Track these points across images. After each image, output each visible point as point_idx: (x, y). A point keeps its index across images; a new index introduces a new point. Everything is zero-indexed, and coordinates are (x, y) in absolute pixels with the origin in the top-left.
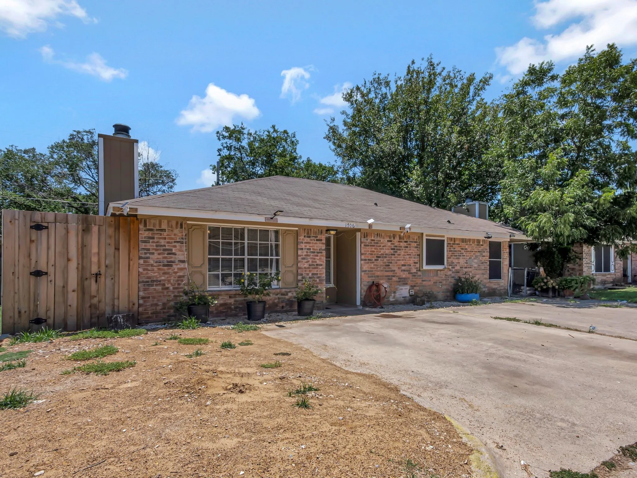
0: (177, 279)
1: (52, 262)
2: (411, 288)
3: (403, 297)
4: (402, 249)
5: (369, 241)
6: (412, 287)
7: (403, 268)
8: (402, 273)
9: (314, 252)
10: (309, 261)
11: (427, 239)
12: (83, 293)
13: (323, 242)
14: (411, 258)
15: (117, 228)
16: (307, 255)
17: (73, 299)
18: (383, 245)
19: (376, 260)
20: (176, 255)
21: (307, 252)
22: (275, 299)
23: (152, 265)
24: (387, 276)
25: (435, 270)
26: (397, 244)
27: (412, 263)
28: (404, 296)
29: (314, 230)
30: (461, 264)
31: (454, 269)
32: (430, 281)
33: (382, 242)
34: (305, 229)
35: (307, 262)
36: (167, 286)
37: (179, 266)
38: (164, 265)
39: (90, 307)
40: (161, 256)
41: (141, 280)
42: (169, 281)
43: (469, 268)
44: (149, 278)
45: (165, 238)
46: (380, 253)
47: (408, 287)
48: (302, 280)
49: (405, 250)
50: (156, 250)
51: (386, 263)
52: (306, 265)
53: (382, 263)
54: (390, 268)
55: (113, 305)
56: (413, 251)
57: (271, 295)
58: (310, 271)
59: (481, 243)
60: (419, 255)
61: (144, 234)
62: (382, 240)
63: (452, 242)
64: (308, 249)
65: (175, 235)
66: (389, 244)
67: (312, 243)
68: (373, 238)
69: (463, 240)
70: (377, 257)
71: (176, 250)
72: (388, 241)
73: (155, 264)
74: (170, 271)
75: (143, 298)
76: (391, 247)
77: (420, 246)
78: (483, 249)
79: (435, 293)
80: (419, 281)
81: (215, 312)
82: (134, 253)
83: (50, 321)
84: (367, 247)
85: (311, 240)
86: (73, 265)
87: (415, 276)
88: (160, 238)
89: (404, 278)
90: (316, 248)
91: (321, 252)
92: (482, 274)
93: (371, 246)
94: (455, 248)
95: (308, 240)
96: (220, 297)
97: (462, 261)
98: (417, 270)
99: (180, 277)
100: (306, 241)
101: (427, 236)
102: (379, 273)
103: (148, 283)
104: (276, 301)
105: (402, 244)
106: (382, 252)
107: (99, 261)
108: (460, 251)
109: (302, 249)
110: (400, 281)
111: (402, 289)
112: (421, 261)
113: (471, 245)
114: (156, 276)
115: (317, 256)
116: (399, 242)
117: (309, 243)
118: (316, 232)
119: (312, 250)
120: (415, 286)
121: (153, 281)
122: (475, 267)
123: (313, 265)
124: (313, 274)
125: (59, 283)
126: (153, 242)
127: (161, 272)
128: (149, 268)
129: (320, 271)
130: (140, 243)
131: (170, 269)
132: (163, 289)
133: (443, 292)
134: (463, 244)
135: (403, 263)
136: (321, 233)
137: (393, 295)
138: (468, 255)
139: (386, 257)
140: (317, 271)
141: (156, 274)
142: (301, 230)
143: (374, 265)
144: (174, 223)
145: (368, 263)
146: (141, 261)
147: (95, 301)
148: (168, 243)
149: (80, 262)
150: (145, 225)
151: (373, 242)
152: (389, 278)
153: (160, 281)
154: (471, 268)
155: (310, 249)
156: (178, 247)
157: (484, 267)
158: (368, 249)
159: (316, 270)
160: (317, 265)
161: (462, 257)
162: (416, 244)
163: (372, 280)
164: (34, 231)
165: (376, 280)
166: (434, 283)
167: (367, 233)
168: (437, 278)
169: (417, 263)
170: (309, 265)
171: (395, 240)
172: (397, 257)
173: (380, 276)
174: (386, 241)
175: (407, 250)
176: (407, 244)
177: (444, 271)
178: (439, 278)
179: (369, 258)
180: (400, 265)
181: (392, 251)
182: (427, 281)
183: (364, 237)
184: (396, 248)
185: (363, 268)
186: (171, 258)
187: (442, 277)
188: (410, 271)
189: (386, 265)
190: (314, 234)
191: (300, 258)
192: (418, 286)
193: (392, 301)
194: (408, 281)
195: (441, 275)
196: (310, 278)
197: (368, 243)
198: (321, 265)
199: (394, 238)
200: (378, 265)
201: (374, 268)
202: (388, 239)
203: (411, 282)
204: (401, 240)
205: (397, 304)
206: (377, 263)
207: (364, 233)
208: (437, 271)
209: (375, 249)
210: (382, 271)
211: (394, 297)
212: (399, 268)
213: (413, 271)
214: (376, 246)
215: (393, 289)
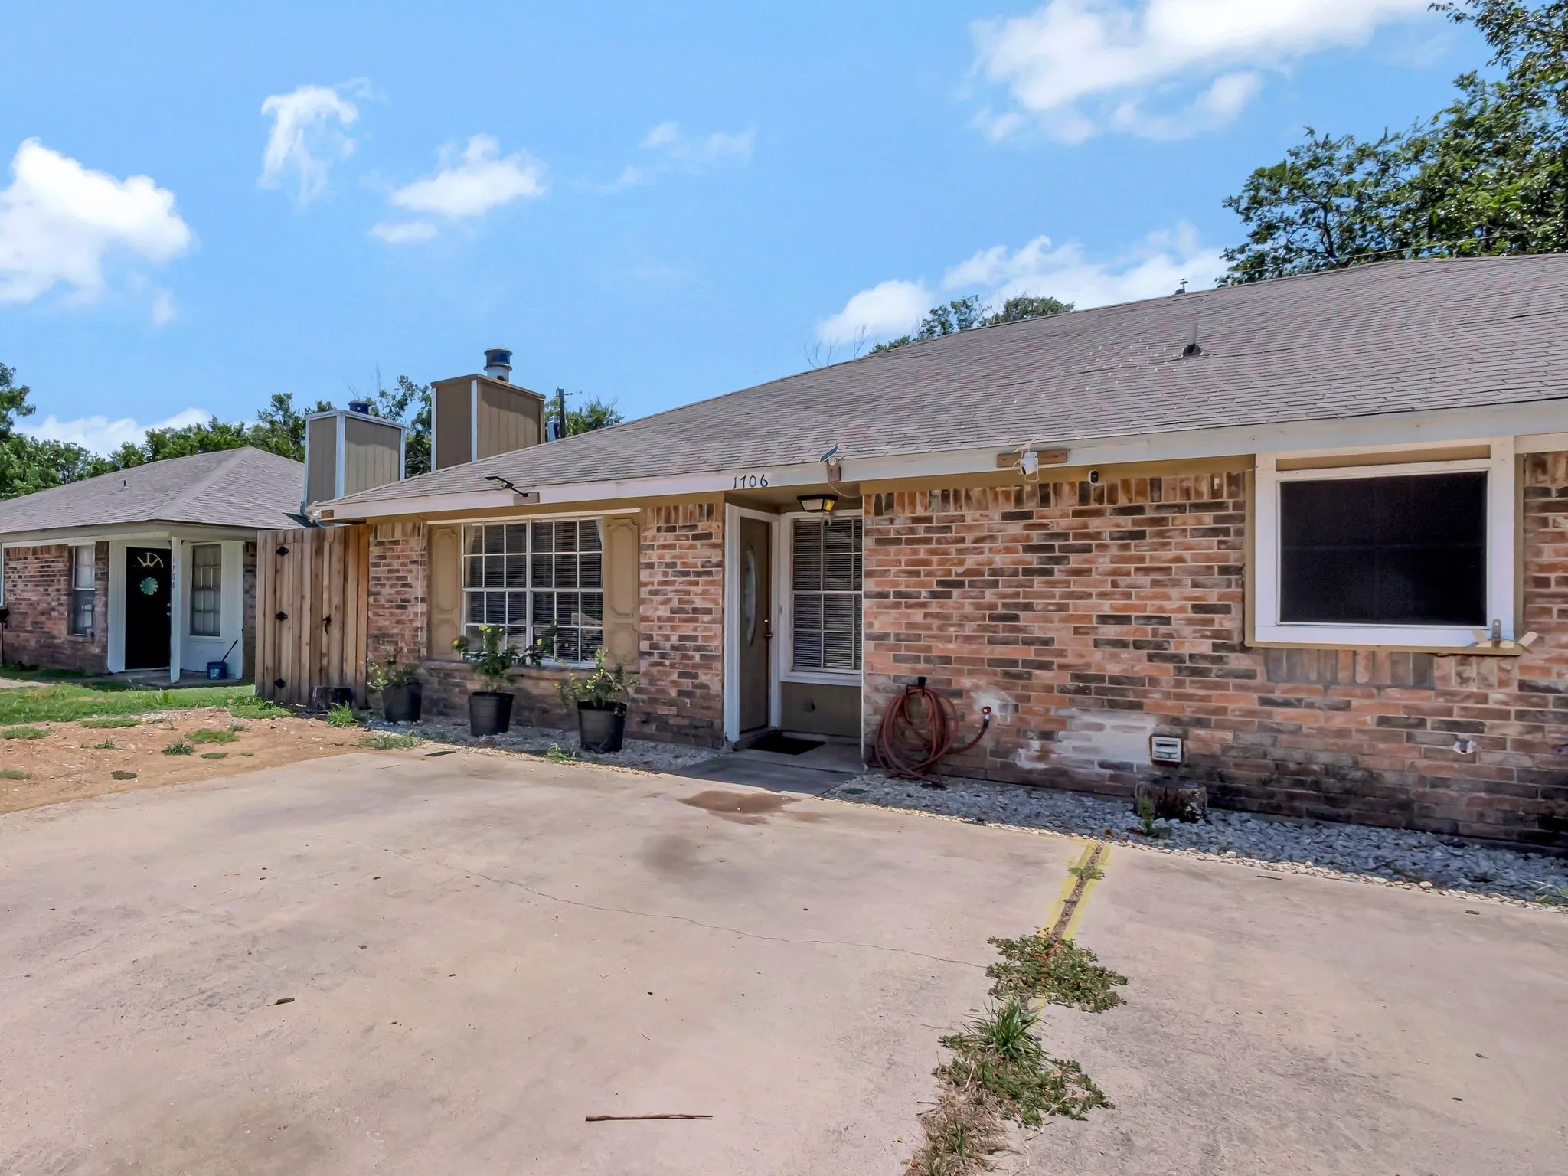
1: (291, 601)
3: (1103, 765)
4: (1103, 547)
5: (898, 524)
7: (1111, 631)
9: (687, 574)
10: (669, 600)
11: (1287, 486)
12: (315, 649)
13: (713, 540)
14: (1176, 583)
15: (346, 545)
16: (665, 583)
17: (306, 655)
18: (978, 534)
19: (934, 595)
20: (411, 587)
21: (665, 574)
23: (383, 607)
24: (993, 662)
25: (1397, 656)
26: (1061, 525)
27: (1182, 609)
28: (1115, 760)
29: (685, 509)
33: (969, 521)
34: (659, 510)
35: (664, 603)
36: (400, 645)
37: (415, 609)
38: (397, 607)
40: (391, 591)
42: (403, 636)
45: (398, 557)
46: (960, 569)
47: (1149, 724)
48: (650, 654)
49: (1125, 547)
50: (388, 578)
51: (993, 606)
52: (663, 611)
53: (968, 608)
54: (1021, 630)
58: (673, 628)
60: (1239, 570)
61: (375, 551)
62: (970, 515)
64: (668, 565)
65: (411, 549)
66: (1016, 528)
67: (681, 548)
68: (920, 512)
70: (940, 583)
72: (1007, 517)
73: (387, 605)
74: (404, 617)
76: (1028, 538)
77: (1232, 525)
82: (364, 586)
83: (289, 685)
84: (892, 548)
85: (680, 538)
86: (307, 605)
87: (1194, 672)
88: (393, 557)
89: (1114, 680)
90: (690, 560)
91: (709, 573)
93: (909, 542)
95: (669, 538)
99: (416, 629)
100: (661, 542)
101: (1281, 467)
102: (952, 648)
103: (377, 638)
105: (1094, 524)
106: (971, 562)
107: (330, 599)
109: (650, 566)
110: (1079, 691)
111: (1100, 728)
112: (1245, 601)
114: (388, 626)
115: (696, 584)
116: (1077, 514)
117: (672, 547)
118: (691, 514)
119: (679, 568)
120: (1200, 723)
121: (385, 635)
123: (682, 611)
124: (682, 638)
125: (296, 631)
126: (385, 565)
127: (394, 619)
128: (380, 612)
129: (706, 629)
130: (370, 568)
131: (403, 614)
132: (395, 650)
133: (1492, 788)
135: (1106, 608)
136: (710, 513)
137: (1036, 745)
139: (995, 584)
140: (695, 629)
141: (388, 623)
142: (649, 510)
143: (926, 615)
144: (410, 526)
145: (897, 606)
146: (371, 599)
147: (325, 661)
148: (403, 564)
149: (313, 601)
150: (376, 536)
151: (921, 527)
152: (1011, 674)
153: (391, 636)
155: (674, 565)
156: (415, 572)
158: (898, 553)
159: (692, 625)
160: (695, 610)
162: (1208, 519)
163: (914, 670)
164: (278, 556)
165: (936, 675)
166: (1383, 721)
167: (890, 495)
168: (1426, 700)
169: (1226, 610)
170: (672, 612)
171: (1053, 510)
172: (1067, 583)
173: (961, 660)
174: (997, 517)
175: (1135, 548)
176: (1135, 523)
177: (1506, 664)
178: (1441, 702)
179: (902, 589)
180: (1089, 618)
181: (1034, 560)
182: (1311, 706)
183: (878, 512)
184: (1057, 543)
185: (870, 625)
186: (406, 593)
187: (1484, 699)
188: (1159, 646)
189: (992, 618)
190: (685, 520)
191: (644, 592)
192: (1220, 726)
193: (1030, 771)
194: (1145, 694)
195: (1464, 680)
196: (673, 648)
197: (898, 532)
198: (708, 611)
199: (1045, 500)
200: (946, 617)
201: (929, 628)
202: (1010, 508)
203: (1170, 703)
204: (1093, 505)
205: (1063, 789)
206: (942, 607)
207: (878, 497)
208: (1426, 659)
209: (933, 552)
210: (968, 639)
211: (1043, 756)
212: (1077, 631)
213: (1186, 650)
214: (939, 542)
215: (1034, 721)
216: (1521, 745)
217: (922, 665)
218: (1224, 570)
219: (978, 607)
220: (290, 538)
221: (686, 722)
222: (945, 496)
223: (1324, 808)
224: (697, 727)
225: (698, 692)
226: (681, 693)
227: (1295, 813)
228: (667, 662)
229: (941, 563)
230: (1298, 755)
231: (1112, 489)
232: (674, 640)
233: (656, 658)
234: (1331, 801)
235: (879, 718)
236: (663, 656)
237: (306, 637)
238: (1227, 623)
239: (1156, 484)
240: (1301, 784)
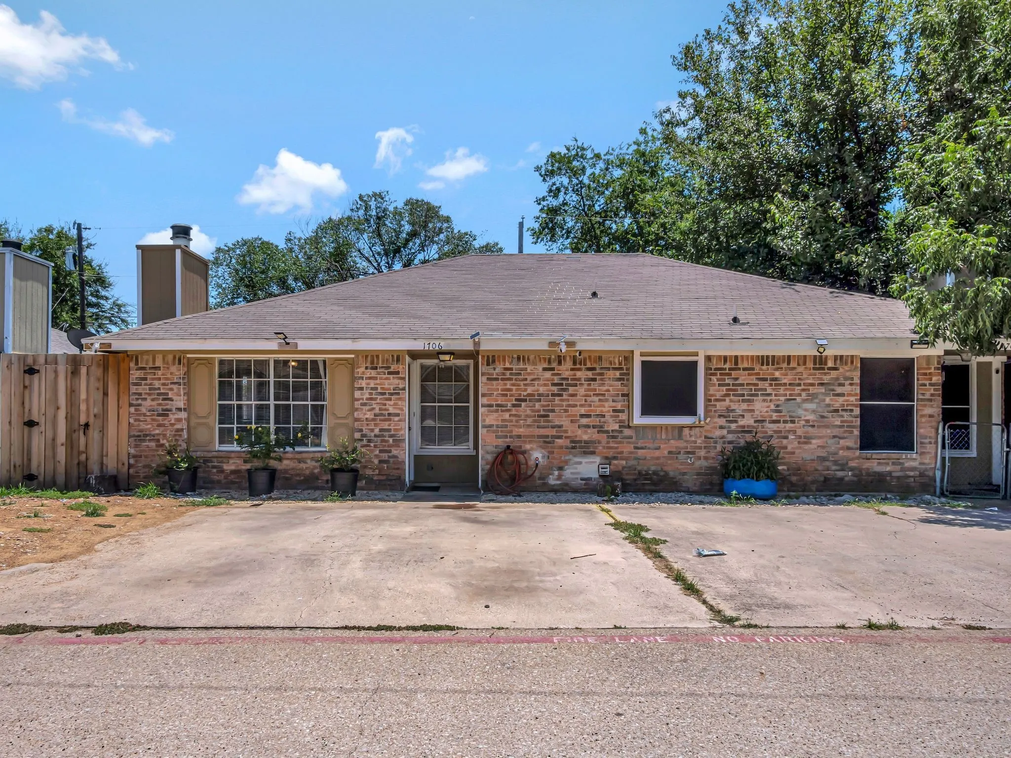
0: (173, 433)
1: (43, 411)
2: (604, 461)
3: (582, 479)
4: (582, 384)
5: (497, 371)
6: (608, 460)
7: (584, 421)
8: (579, 432)
9: (385, 394)
10: (373, 409)
11: (643, 362)
12: (72, 448)
13: (400, 375)
14: (607, 400)
15: (105, 368)
16: (371, 399)
17: (61, 453)
18: (533, 377)
19: (514, 406)
20: (173, 400)
21: (371, 394)
22: (315, 468)
23: (145, 415)
24: (539, 437)
25: (673, 427)
26: (566, 374)
27: (609, 411)
28: (586, 476)
29: (383, 356)
30: (757, 413)
31: (733, 426)
32: (658, 448)
33: (529, 371)
34: (367, 357)
35: (369, 410)
36: (162, 442)
37: (176, 416)
38: (159, 415)
39: (78, 464)
40: (154, 403)
41: (132, 434)
42: (165, 435)
43: (785, 422)
44: (141, 431)
45: (159, 379)
46: (525, 393)
47: (597, 460)
48: (361, 440)
49: (589, 385)
50: (149, 394)
51: (539, 411)
52: (369, 415)
53: (529, 412)
54: (549, 421)
55: (102, 464)
56: (611, 385)
57: (309, 461)
58: (376, 425)
59: (830, 364)
60: (627, 395)
61: (135, 374)
62: (530, 368)
63: (727, 366)
64: (372, 389)
65: (171, 374)
66: (548, 375)
67: (381, 379)
68: (508, 365)
69: (764, 360)
70: (517, 400)
71: (172, 394)
72: (545, 369)
73: (148, 414)
74: (166, 422)
75: (134, 456)
76: (553, 380)
77: (626, 377)
78: (837, 379)
79: (671, 474)
80: (627, 448)
81: (224, 481)
82: (124, 401)
83: (41, 478)
84: (495, 383)
85: (379, 373)
86: (62, 414)
87: (613, 437)
88: (153, 379)
89: (586, 442)
90: (386, 386)
91: (398, 394)
92: (834, 437)
93: (503, 379)
94: (737, 379)
95: (373, 373)
96: (231, 461)
97: (760, 407)
98: (620, 427)
99: (178, 430)
100: (368, 375)
101: (643, 355)
102: (521, 431)
103: (139, 438)
104: (316, 471)
105: (579, 374)
106: (530, 390)
107: (88, 409)
108: (756, 385)
109: (361, 389)
110: (573, 448)
111: (580, 463)
112: (629, 407)
113: (794, 368)
114: (150, 428)
115: (390, 399)
116: (572, 369)
117: (375, 378)
118: (387, 360)
119: (379, 391)
120: (615, 458)
121: (146, 435)
122: (807, 421)
123: (382, 415)
124: (381, 430)
125: (50, 434)
126: (146, 384)
127: (155, 423)
128: (142, 418)
130: (131, 387)
131: (165, 419)
132: (157, 446)
133: (698, 474)
134: (765, 367)
135: (583, 411)
136: (398, 360)
137: (556, 473)
138: (782, 392)
139: (540, 400)
140: (389, 425)
141: (149, 426)
142: (360, 357)
143: (510, 415)
144: (170, 359)
145: (497, 411)
146: (132, 410)
147: (83, 457)
148: (164, 384)
149: (69, 411)
150: (137, 363)
151: (508, 372)
152: (546, 442)
153: (154, 436)
154: (793, 422)
155: (376, 389)
156: (175, 390)
157: (842, 422)
158: (497, 385)
159: (387, 423)
160: (389, 414)
161: (760, 398)
162: (618, 373)
163: (506, 442)
164: (27, 375)
165: (515, 444)
166: (670, 452)
167: (493, 356)
168: (681, 444)
169: (623, 411)
170: (375, 415)
171: (563, 367)
172: (568, 400)
173: (525, 436)
174: (541, 369)
175: (594, 385)
176: (593, 374)
177: (701, 429)
178: (685, 444)
179: (499, 402)
180: (576, 415)
181: (555, 389)
182: (649, 448)
183: (488, 364)
184: (564, 382)
185: (484, 420)
186: (167, 405)
187: (695, 442)
188: (601, 427)
189: (539, 416)
190: (383, 363)
191: (357, 404)
192: (622, 459)
193: (554, 485)
194: (596, 448)
195: (691, 436)
196: (376, 436)
197: (497, 374)
198: (398, 415)
199: (560, 363)
200: (519, 416)
201: (511, 421)
202: (546, 366)
203: (605, 451)
204: (578, 366)
205: (567, 492)
206: (517, 411)
207: (488, 357)
208: (681, 428)
209: (513, 385)
210: (529, 426)
211: (559, 477)
212: (572, 421)
213: (610, 429)
214: (516, 380)
215: (555, 462)
216: (706, 458)
217: (508, 440)
218: (623, 395)
219: (533, 411)
220: (42, 360)
221: (384, 478)
222: (519, 358)
223: (653, 488)
224: (391, 480)
225: (391, 460)
226: (380, 462)
227: (644, 491)
228: (372, 445)
229: (517, 390)
230: (645, 468)
231: (585, 359)
232: (377, 431)
233: (365, 442)
234: (654, 484)
235: (488, 467)
236: (369, 441)
237: (62, 437)
238: (623, 416)
239: (600, 358)
240: (646, 479)
